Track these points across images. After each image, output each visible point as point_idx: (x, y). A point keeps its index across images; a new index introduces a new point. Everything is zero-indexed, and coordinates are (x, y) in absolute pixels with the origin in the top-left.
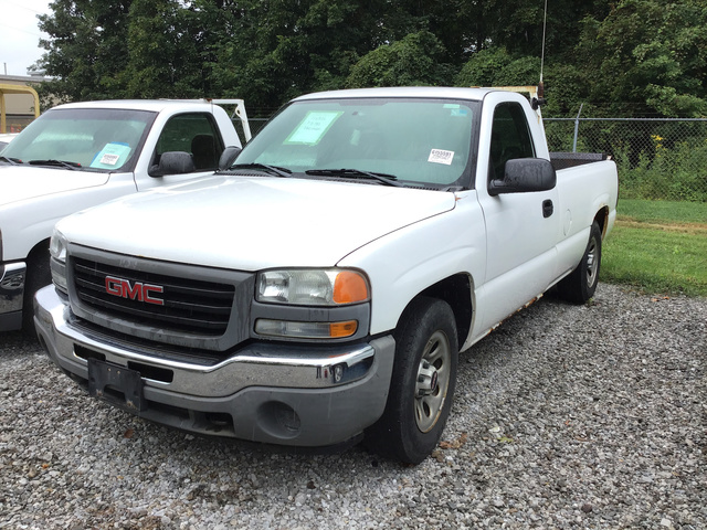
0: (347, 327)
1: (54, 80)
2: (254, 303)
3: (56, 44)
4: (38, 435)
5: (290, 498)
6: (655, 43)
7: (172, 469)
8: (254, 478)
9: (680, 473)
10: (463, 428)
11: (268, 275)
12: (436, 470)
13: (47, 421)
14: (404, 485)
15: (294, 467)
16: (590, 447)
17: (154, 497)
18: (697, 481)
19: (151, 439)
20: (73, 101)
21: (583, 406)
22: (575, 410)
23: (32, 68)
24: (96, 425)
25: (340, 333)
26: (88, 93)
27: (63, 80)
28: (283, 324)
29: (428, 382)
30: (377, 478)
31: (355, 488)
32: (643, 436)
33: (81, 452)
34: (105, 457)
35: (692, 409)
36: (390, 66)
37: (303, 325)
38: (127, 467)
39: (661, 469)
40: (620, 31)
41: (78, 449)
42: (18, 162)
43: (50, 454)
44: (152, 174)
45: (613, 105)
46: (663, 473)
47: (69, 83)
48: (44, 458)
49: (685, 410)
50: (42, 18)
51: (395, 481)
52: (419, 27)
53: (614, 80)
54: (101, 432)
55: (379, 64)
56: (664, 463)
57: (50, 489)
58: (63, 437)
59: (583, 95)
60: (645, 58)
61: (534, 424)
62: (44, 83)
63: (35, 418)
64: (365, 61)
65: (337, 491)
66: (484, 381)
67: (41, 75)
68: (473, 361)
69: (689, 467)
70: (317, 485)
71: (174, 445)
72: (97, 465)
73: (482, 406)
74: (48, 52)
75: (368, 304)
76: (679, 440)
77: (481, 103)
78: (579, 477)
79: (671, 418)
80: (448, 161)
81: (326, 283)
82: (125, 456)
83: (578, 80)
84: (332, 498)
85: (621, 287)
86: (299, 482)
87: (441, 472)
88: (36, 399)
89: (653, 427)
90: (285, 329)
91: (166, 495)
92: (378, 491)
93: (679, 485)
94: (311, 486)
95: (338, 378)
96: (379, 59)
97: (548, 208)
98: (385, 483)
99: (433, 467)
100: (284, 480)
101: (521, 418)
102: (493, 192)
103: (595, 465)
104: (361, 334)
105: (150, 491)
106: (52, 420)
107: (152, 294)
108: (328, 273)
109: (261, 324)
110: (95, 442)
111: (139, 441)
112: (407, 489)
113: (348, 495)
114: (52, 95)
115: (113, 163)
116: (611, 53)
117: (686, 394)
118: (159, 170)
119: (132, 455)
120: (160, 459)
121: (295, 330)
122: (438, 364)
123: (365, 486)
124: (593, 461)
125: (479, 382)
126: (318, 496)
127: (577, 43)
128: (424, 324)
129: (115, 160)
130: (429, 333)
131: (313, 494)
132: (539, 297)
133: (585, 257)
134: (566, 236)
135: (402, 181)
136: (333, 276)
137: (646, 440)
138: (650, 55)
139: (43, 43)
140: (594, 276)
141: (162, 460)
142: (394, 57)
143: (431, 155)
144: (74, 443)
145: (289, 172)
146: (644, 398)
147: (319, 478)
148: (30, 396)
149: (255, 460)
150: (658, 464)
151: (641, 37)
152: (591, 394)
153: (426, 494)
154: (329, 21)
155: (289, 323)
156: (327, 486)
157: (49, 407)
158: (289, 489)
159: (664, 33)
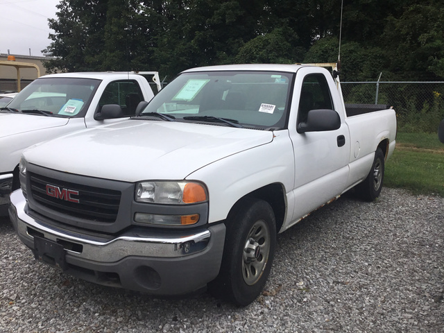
0: (193, 218)
1: (58, 58)
2: (134, 202)
3: (59, 36)
4: (12, 283)
5: (160, 327)
6: (433, 32)
7: (89, 307)
8: (140, 313)
9: (418, 315)
10: (280, 282)
11: (144, 185)
12: (258, 309)
13: (18, 274)
14: (235, 319)
15: (167, 307)
16: (360, 296)
17: (75, 325)
18: (428, 321)
19: (80, 287)
20: (69, 72)
21: (361, 269)
22: (355, 271)
23: (44, 51)
24: (48, 277)
25: (188, 222)
26: (78, 67)
27: (63, 59)
28: (151, 216)
29: (253, 253)
30: (218, 315)
31: (203, 321)
32: (398, 289)
33: (35, 295)
34: (49, 298)
35: (432, 272)
36: (263, 48)
37: (164, 217)
38: (61, 305)
39: (405, 312)
40: (410, 25)
41: (33, 292)
42: (15, 111)
43: (15, 295)
44: (96, 118)
45: (405, 73)
46: (406, 315)
47: (67, 61)
48: (11, 298)
49: (428, 273)
50: (51, 21)
51: (230, 317)
52: (282, 24)
53: (406, 57)
54: (50, 281)
55: (257, 47)
56: (407, 308)
57: (11, 318)
58: (26, 284)
59: (386, 67)
60: (427, 42)
61: (326, 280)
62: (52, 61)
63: (11, 272)
64: (248, 45)
65: (192, 323)
66: (299, 252)
67: (50, 55)
68: (294, 238)
69: (424, 311)
70: (179, 319)
71: (94, 291)
72: (44, 303)
73: (294, 268)
74: (54, 42)
75: (207, 204)
76: (420, 293)
77: (295, 74)
78: (349, 316)
79: (417, 278)
80: (271, 111)
81: (179, 190)
82: (62, 297)
83: (382, 57)
84: (187, 327)
85: (398, 190)
86: (168, 317)
87: (260, 311)
88: (14, 260)
89: (404, 283)
90: (153, 219)
91: (82, 323)
92: (217, 323)
93: (416, 323)
94: (175, 319)
95: (187, 251)
96: (257, 44)
97: (341, 141)
98: (223, 318)
99: (256, 308)
100: (159, 315)
101: (318, 276)
102: (301, 131)
103: (362, 308)
104: (202, 223)
105: (73, 320)
106: (22, 274)
107: (73, 196)
108: (180, 184)
109: (138, 216)
110: (45, 288)
111: (72, 288)
112: (237, 322)
113: (198, 325)
114: (56, 68)
115: (72, 112)
116: (404, 40)
117: (430, 262)
118: (101, 116)
119: (66, 297)
120: (83, 300)
121: (159, 220)
122: (261, 242)
123: (210, 320)
124: (360, 306)
125: (295, 252)
126: (178, 326)
127: (382, 33)
128: (248, 216)
129: (74, 110)
130: (252, 221)
131: (175, 324)
132: (337, 197)
133: (372, 172)
134: (356, 158)
135: (241, 124)
136: (182, 186)
137: (398, 292)
138: (430, 40)
139: (51, 36)
140: (379, 183)
141: (84, 300)
142: (266, 43)
143: (261, 107)
144: (32, 288)
145: (173, 118)
146: (402, 264)
147: (181, 314)
148: (11, 258)
149: (142, 302)
150: (404, 309)
151: (424, 29)
152: (367, 261)
153: (248, 326)
154: (227, 21)
155: (156, 216)
156: (185, 320)
157: (22, 265)
158: (161, 321)
159: (439, 26)
